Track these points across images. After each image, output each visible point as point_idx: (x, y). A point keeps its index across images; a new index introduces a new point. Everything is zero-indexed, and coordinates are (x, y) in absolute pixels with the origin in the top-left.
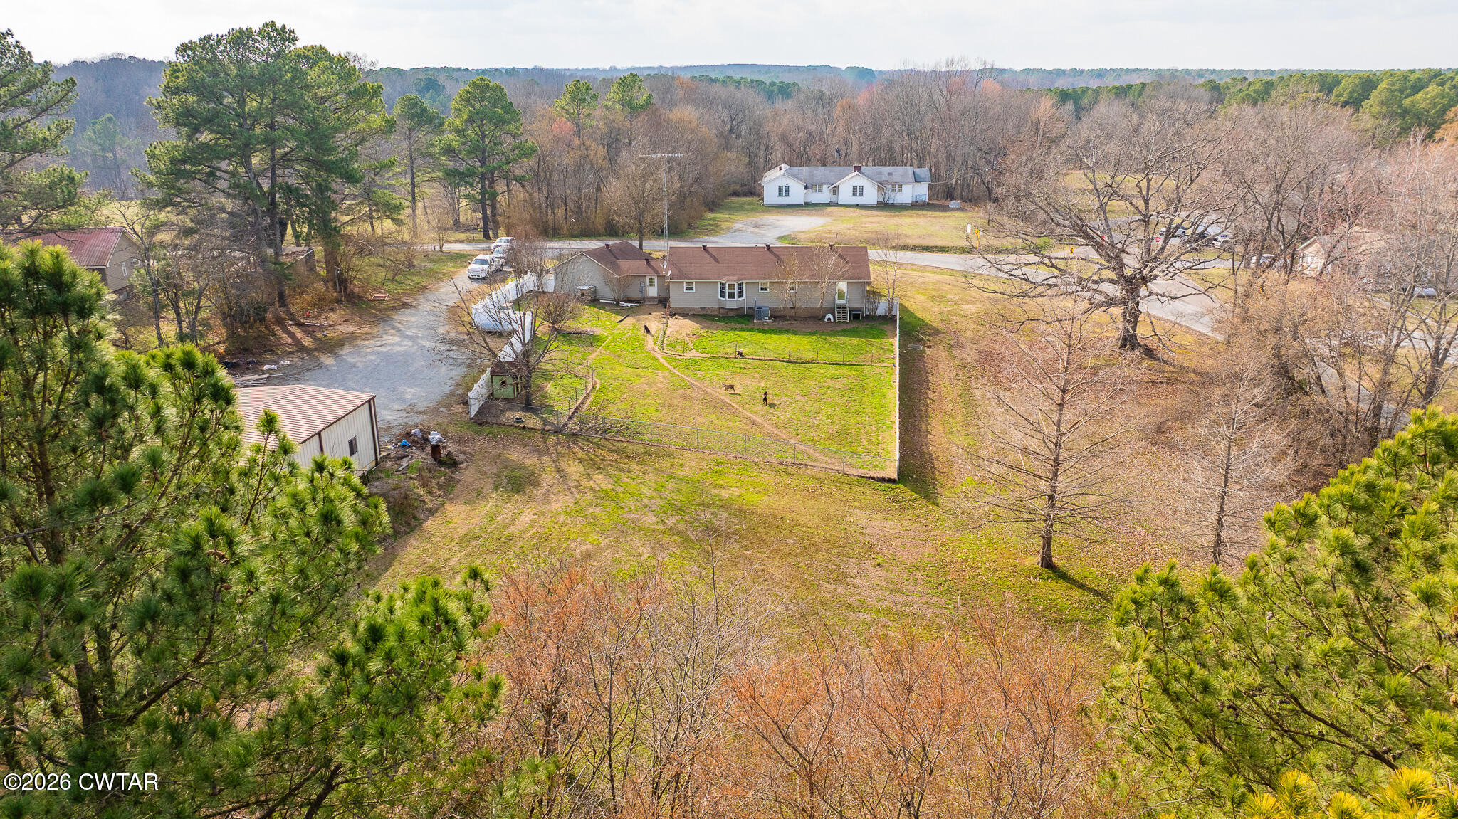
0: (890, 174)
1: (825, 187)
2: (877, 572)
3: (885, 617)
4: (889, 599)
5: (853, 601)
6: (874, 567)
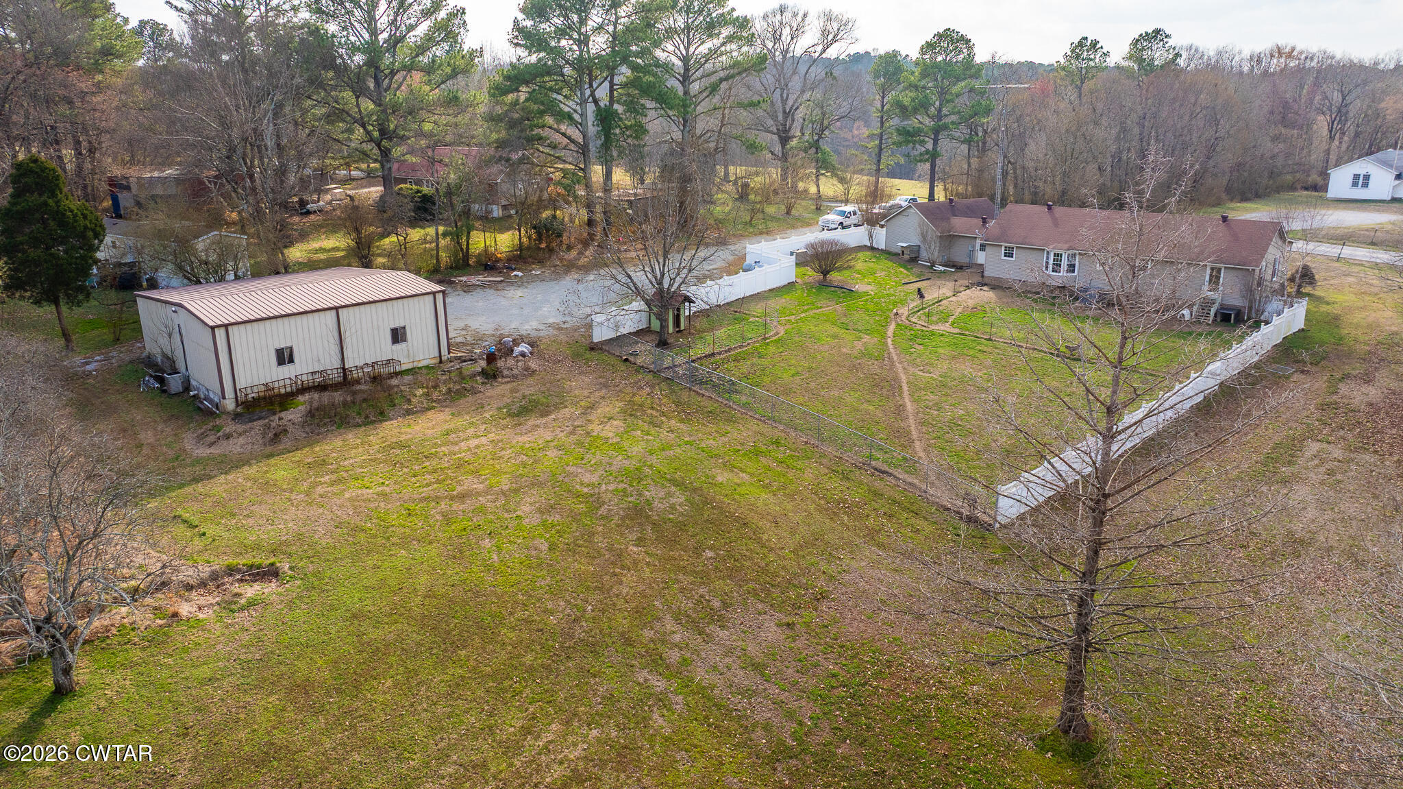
2: (772, 632)
3: (687, 696)
4: (729, 675)
5: (674, 656)
6: (778, 626)
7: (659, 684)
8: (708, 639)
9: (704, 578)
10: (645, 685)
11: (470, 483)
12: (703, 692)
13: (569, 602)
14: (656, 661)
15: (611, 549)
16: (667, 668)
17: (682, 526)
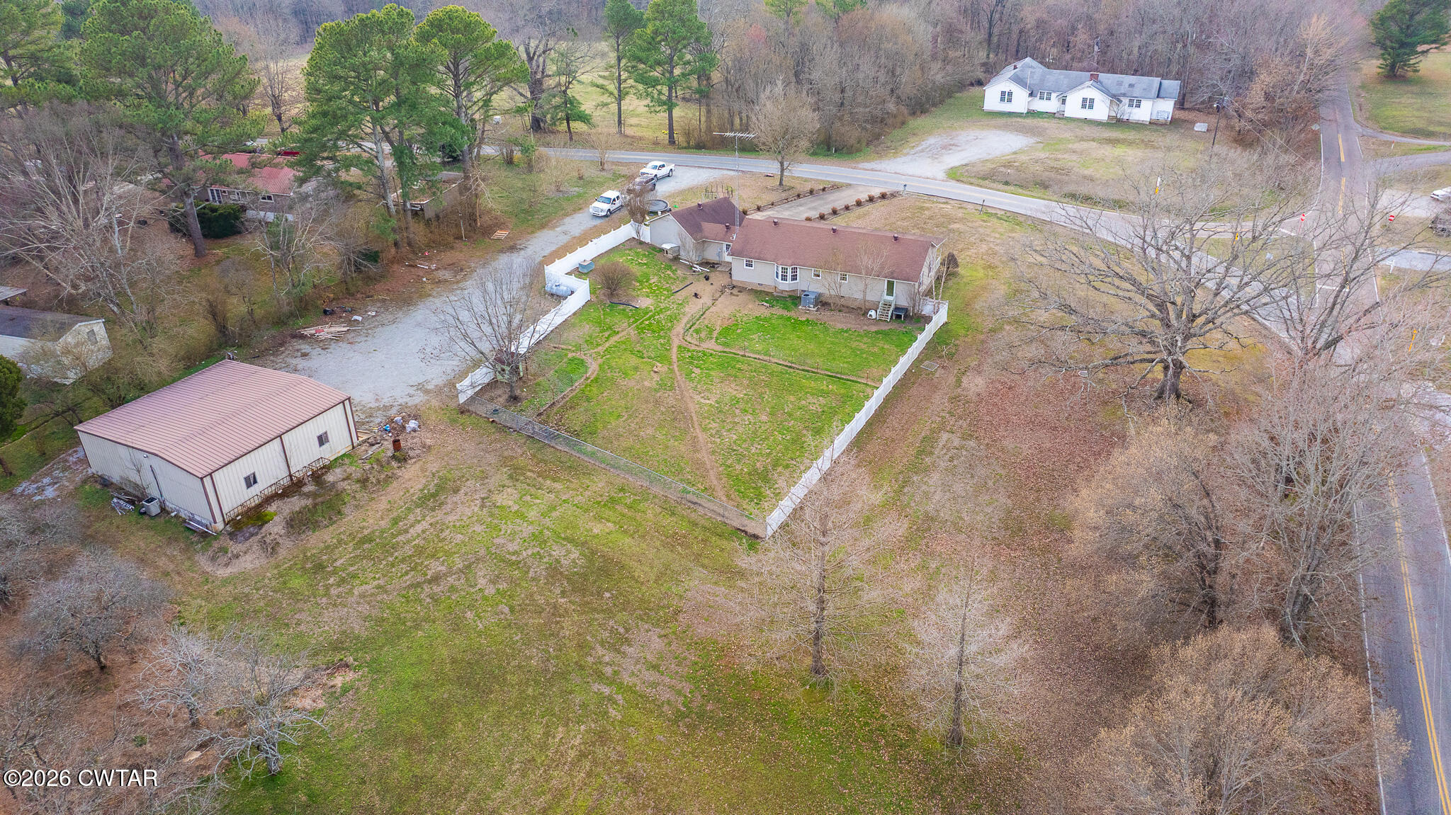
0: (1131, 86)
1: (1054, 95)
2: (657, 644)
3: (623, 693)
4: (641, 676)
5: (608, 671)
6: (659, 637)
7: (606, 691)
8: (624, 654)
9: (609, 613)
10: (598, 693)
11: (436, 567)
12: (630, 689)
13: (538, 648)
14: (600, 676)
15: (548, 604)
16: (607, 679)
17: (584, 576)
